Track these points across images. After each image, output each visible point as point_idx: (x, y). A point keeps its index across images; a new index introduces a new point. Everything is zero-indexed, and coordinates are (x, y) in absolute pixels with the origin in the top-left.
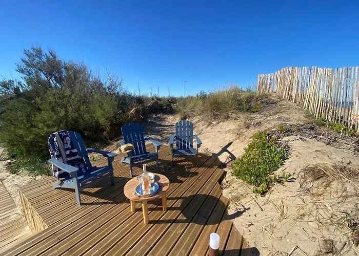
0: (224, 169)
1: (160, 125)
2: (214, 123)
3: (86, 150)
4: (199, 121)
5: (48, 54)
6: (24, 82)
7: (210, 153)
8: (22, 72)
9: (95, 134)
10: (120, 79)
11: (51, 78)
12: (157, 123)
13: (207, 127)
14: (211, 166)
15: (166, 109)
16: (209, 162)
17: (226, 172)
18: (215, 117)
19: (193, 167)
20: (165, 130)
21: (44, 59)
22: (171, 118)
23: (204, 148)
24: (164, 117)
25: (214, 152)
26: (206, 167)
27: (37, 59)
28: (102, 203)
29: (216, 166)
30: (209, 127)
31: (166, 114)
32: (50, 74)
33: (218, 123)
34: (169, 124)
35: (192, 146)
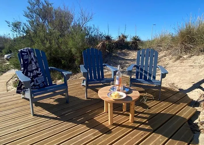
0: (196, 108)
1: (123, 59)
2: (185, 56)
3: (49, 68)
4: (165, 56)
5: (44, 3)
6: (28, 24)
7: (176, 88)
8: (27, 16)
9: (70, 63)
10: (90, 15)
11: (45, 21)
12: (120, 57)
13: (175, 61)
14: (176, 102)
15: (131, 46)
16: (175, 98)
17: (200, 112)
18: (187, 50)
19: (153, 100)
20: (127, 63)
21: (41, 7)
22: (135, 53)
23: (170, 82)
24: (128, 53)
25: (182, 88)
26: (170, 102)
27: (36, 6)
28: (51, 118)
29: (185, 103)
30: (178, 61)
31: (131, 50)
32: (44, 18)
33: (190, 57)
34: (132, 58)
35: (154, 78)
